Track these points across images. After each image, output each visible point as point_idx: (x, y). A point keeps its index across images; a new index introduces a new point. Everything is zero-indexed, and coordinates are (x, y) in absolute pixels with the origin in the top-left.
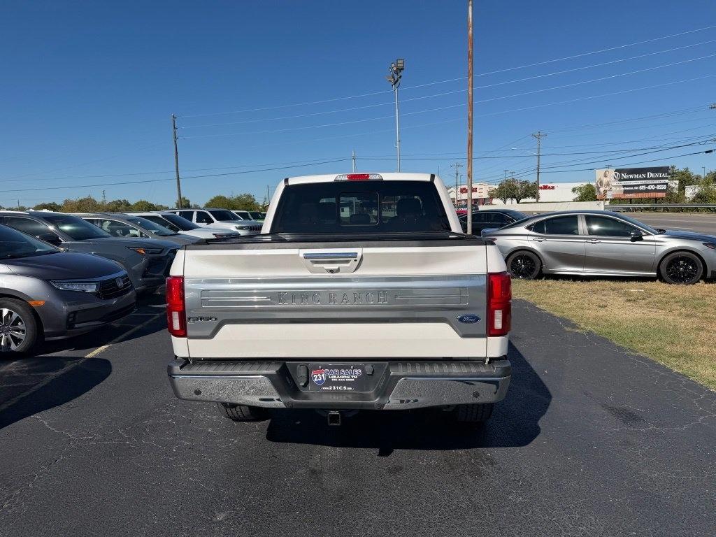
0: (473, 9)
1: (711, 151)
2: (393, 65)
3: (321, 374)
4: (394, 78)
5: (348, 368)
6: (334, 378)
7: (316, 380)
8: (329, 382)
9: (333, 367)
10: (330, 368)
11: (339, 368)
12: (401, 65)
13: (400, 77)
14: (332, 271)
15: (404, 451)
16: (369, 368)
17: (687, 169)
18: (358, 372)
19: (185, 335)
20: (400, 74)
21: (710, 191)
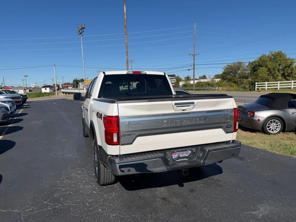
0: (126, 8)
1: (189, 70)
2: (80, 26)
3: (176, 155)
4: (79, 31)
5: (186, 150)
6: (181, 156)
7: (174, 157)
8: (179, 158)
9: (181, 151)
10: (179, 151)
11: (183, 151)
12: (84, 26)
13: (83, 31)
14: (184, 110)
15: (187, 183)
16: (194, 149)
17: (178, 76)
18: (190, 152)
19: (119, 144)
20: (83, 30)
21: (187, 83)
